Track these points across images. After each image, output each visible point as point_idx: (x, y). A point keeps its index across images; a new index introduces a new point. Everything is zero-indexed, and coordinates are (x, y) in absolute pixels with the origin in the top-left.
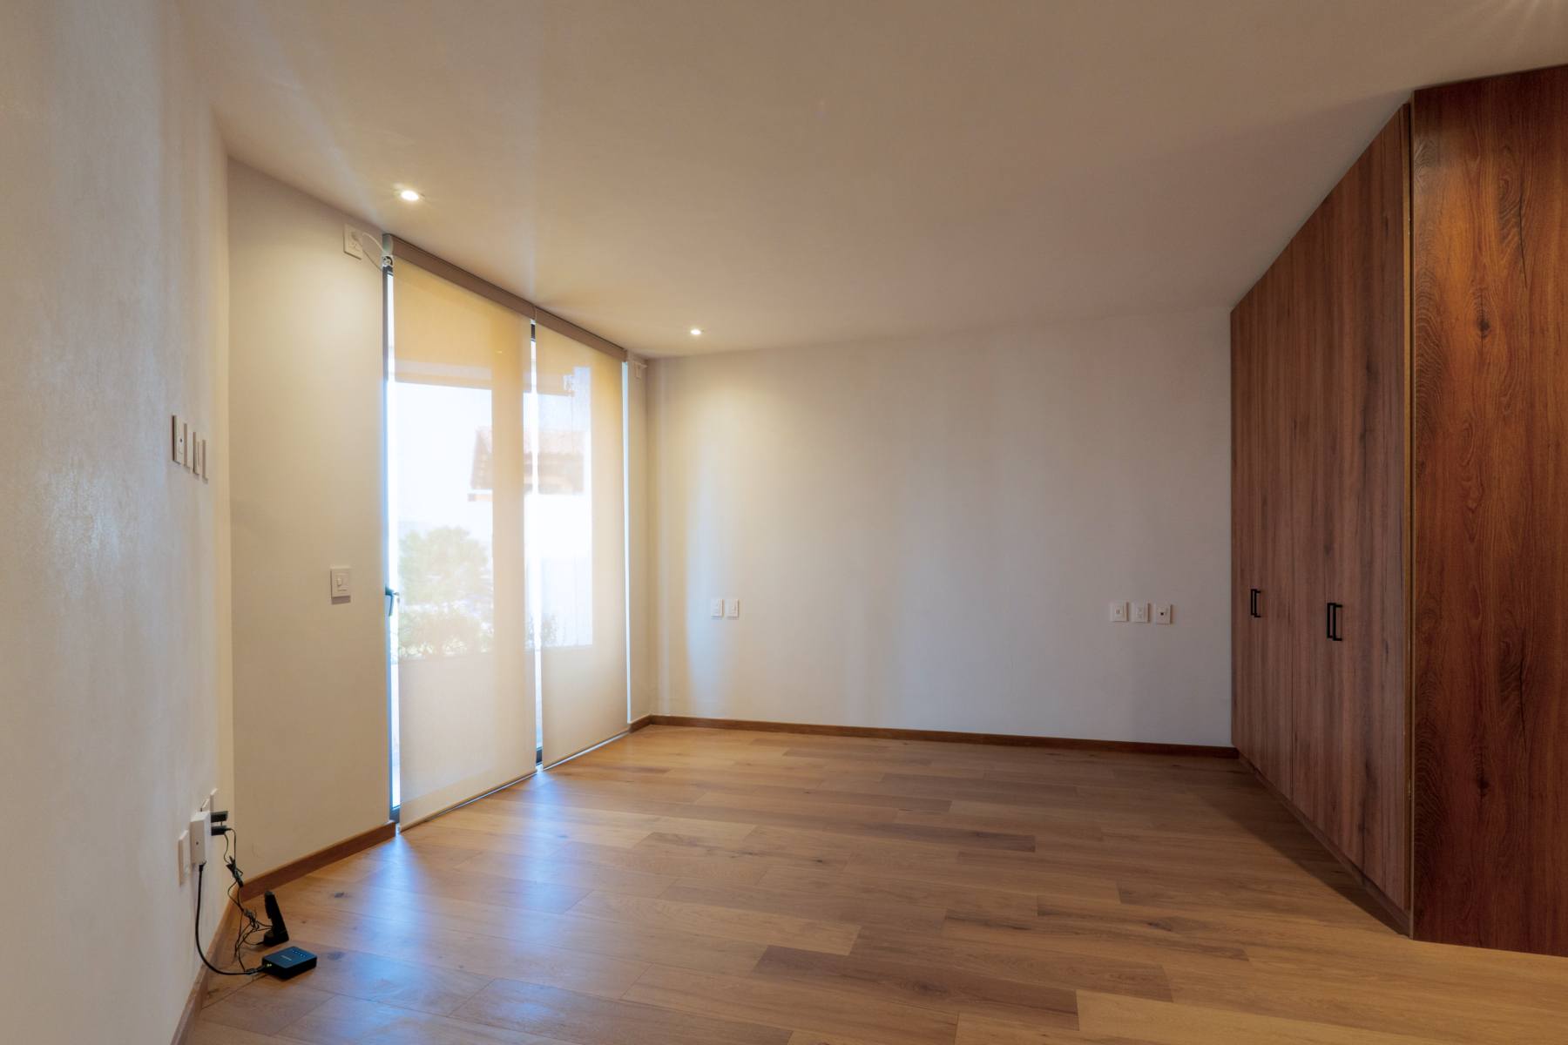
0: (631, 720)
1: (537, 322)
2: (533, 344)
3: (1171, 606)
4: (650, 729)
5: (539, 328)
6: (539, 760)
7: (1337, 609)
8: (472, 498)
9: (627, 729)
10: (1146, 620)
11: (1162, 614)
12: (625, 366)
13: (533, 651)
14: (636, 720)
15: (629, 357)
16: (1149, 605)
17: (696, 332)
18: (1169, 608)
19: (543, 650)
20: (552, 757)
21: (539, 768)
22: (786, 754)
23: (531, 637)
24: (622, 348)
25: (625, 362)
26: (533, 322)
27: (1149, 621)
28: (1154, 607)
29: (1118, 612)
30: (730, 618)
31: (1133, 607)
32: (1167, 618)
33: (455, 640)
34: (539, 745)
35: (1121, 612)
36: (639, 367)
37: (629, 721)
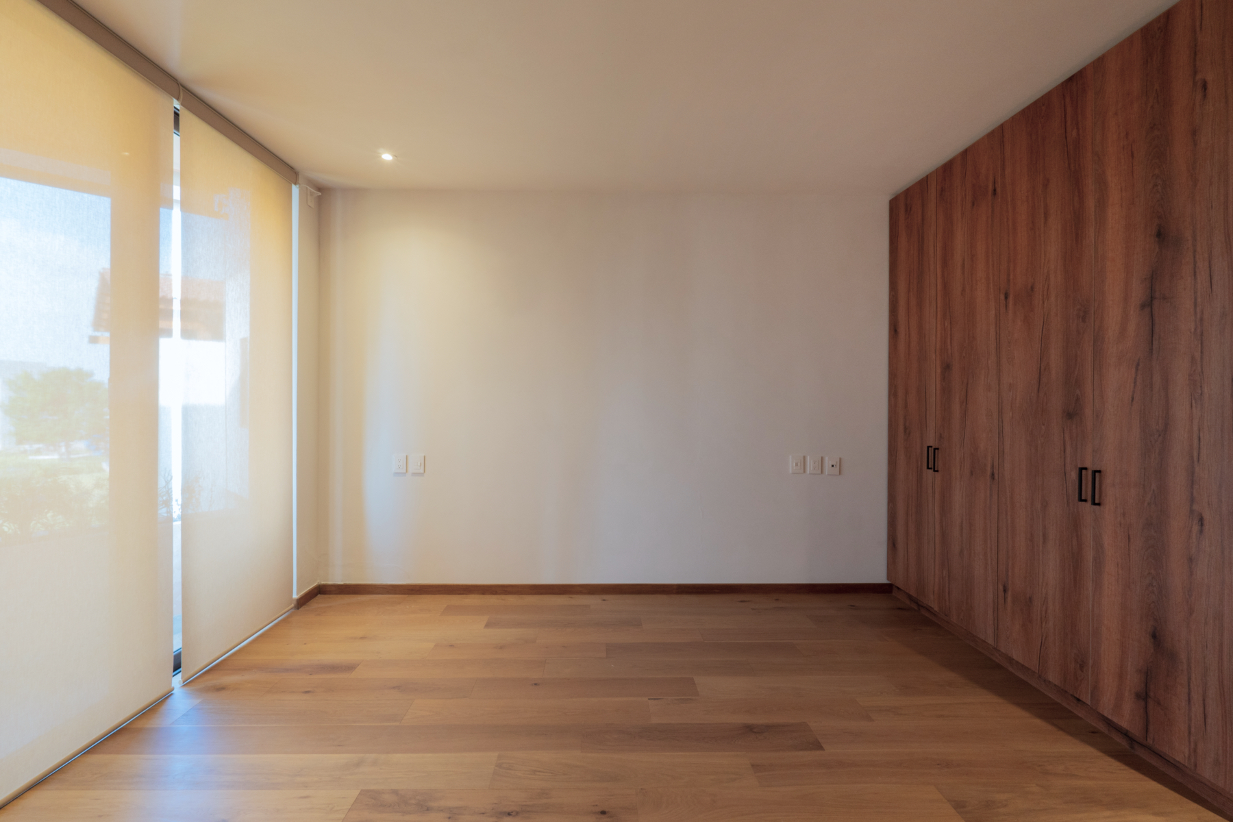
0: (297, 594)
1: (182, 104)
2: (176, 140)
3: (840, 459)
4: (320, 602)
5: (186, 116)
6: (177, 667)
7: (1097, 474)
8: (93, 340)
9: (293, 605)
10: (820, 472)
11: (833, 466)
12: (295, 190)
13: (170, 520)
14: (303, 593)
15: (301, 180)
16: (822, 458)
17: (387, 157)
18: (838, 460)
19: (184, 518)
20: (195, 663)
21: (177, 681)
22: (488, 625)
23: (168, 503)
24: (292, 168)
25: (295, 184)
26: (177, 104)
27: (822, 472)
28: (826, 459)
29: (797, 465)
30: (414, 474)
31: (808, 458)
32: (836, 470)
33: (49, 515)
34: (177, 644)
35: (799, 464)
36: (312, 194)
37: (295, 596)
